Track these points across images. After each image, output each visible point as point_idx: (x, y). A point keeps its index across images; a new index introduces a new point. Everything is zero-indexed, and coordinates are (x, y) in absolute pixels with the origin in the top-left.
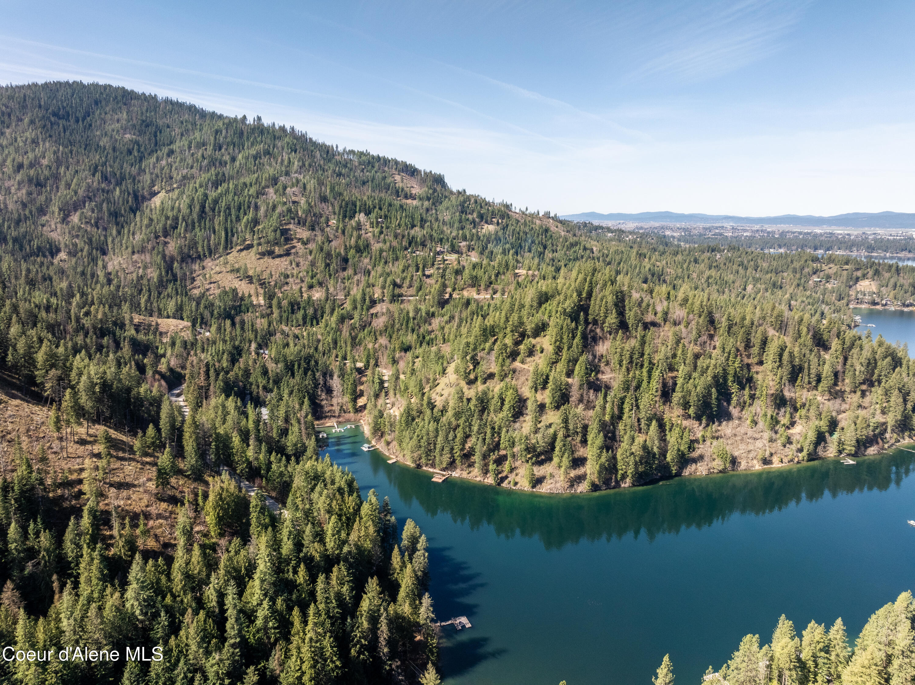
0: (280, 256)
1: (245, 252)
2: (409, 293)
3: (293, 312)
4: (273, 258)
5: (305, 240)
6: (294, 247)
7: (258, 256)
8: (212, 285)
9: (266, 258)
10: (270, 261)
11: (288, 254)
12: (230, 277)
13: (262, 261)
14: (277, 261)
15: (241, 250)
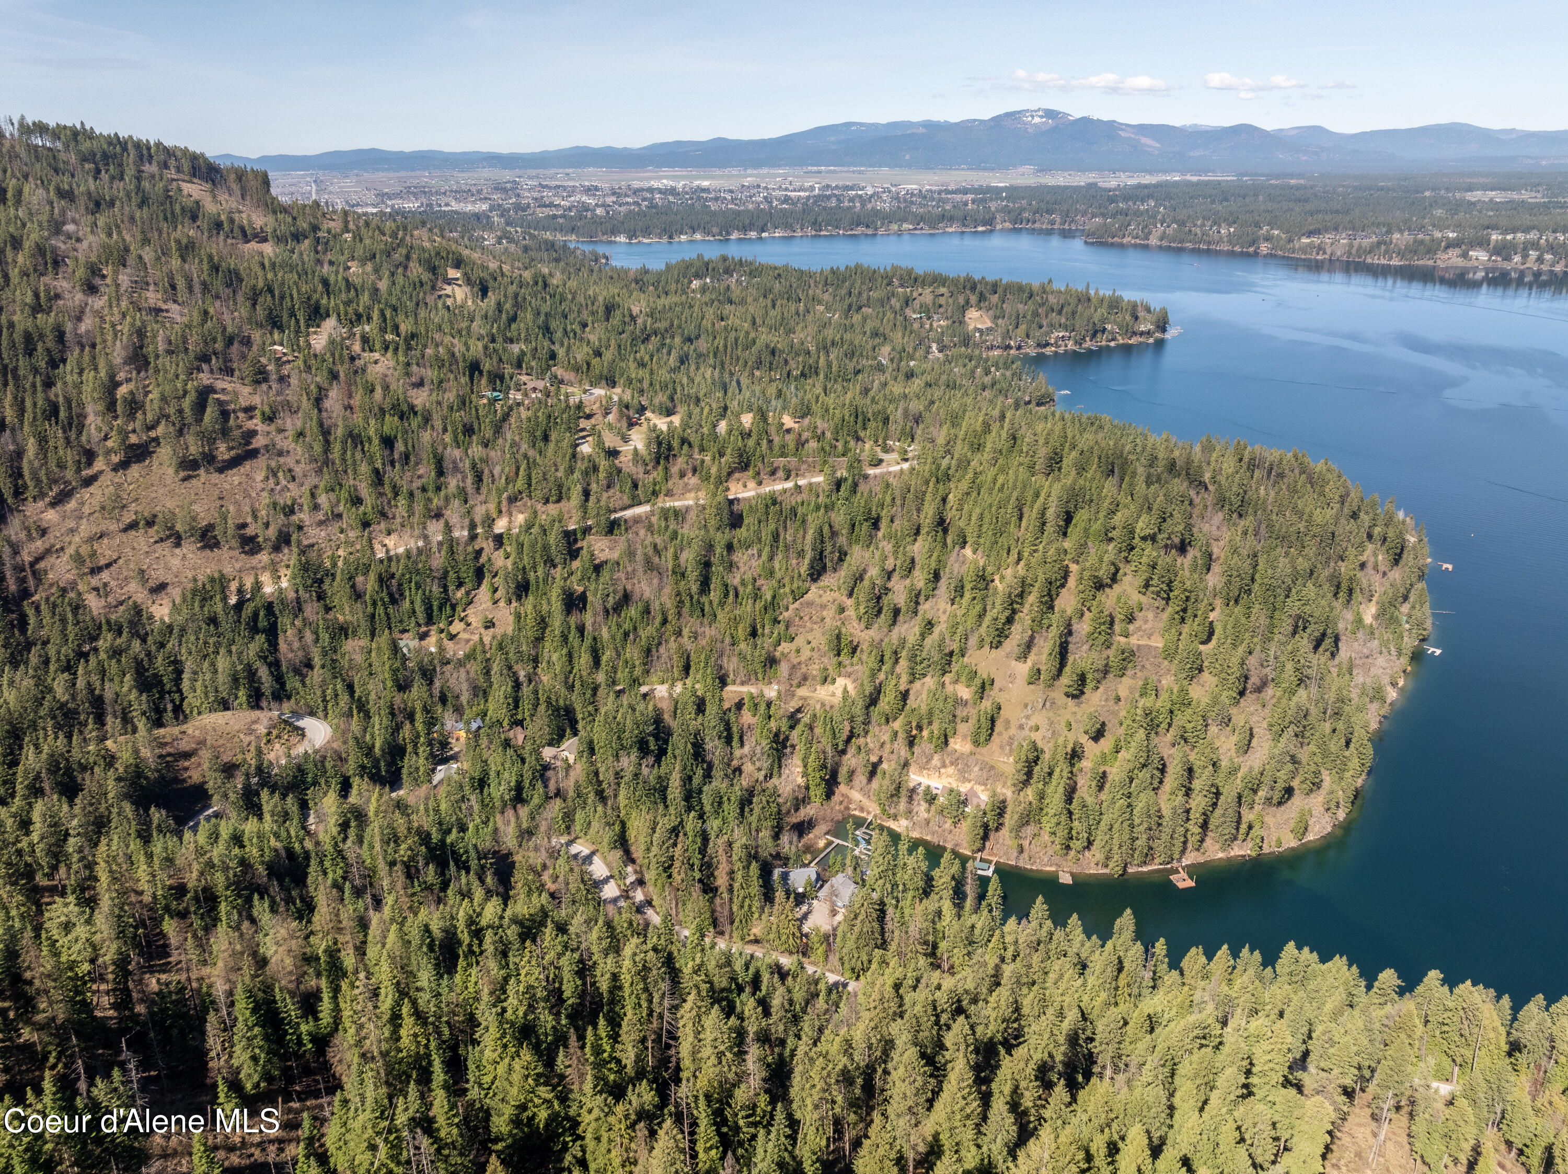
0: (235, 463)
1: (135, 470)
2: (619, 504)
3: (394, 601)
4: (221, 471)
5: (267, 409)
6: (252, 433)
7: (182, 474)
8: (105, 576)
9: (202, 471)
10: (215, 477)
11: (253, 454)
12: (141, 539)
13: (194, 481)
14: (234, 477)
15: (124, 465)
